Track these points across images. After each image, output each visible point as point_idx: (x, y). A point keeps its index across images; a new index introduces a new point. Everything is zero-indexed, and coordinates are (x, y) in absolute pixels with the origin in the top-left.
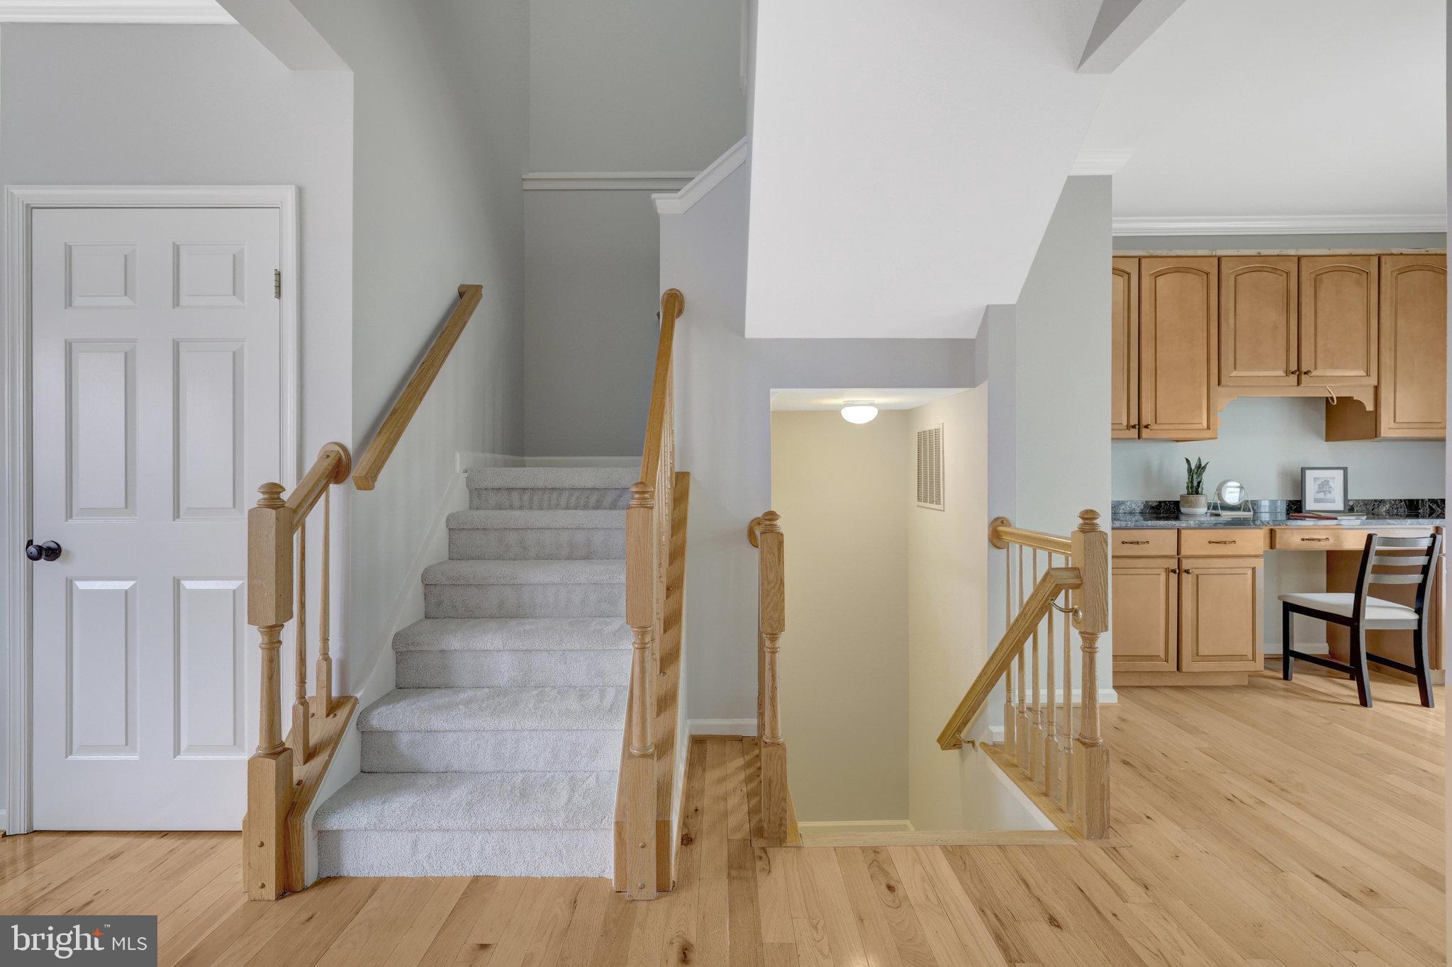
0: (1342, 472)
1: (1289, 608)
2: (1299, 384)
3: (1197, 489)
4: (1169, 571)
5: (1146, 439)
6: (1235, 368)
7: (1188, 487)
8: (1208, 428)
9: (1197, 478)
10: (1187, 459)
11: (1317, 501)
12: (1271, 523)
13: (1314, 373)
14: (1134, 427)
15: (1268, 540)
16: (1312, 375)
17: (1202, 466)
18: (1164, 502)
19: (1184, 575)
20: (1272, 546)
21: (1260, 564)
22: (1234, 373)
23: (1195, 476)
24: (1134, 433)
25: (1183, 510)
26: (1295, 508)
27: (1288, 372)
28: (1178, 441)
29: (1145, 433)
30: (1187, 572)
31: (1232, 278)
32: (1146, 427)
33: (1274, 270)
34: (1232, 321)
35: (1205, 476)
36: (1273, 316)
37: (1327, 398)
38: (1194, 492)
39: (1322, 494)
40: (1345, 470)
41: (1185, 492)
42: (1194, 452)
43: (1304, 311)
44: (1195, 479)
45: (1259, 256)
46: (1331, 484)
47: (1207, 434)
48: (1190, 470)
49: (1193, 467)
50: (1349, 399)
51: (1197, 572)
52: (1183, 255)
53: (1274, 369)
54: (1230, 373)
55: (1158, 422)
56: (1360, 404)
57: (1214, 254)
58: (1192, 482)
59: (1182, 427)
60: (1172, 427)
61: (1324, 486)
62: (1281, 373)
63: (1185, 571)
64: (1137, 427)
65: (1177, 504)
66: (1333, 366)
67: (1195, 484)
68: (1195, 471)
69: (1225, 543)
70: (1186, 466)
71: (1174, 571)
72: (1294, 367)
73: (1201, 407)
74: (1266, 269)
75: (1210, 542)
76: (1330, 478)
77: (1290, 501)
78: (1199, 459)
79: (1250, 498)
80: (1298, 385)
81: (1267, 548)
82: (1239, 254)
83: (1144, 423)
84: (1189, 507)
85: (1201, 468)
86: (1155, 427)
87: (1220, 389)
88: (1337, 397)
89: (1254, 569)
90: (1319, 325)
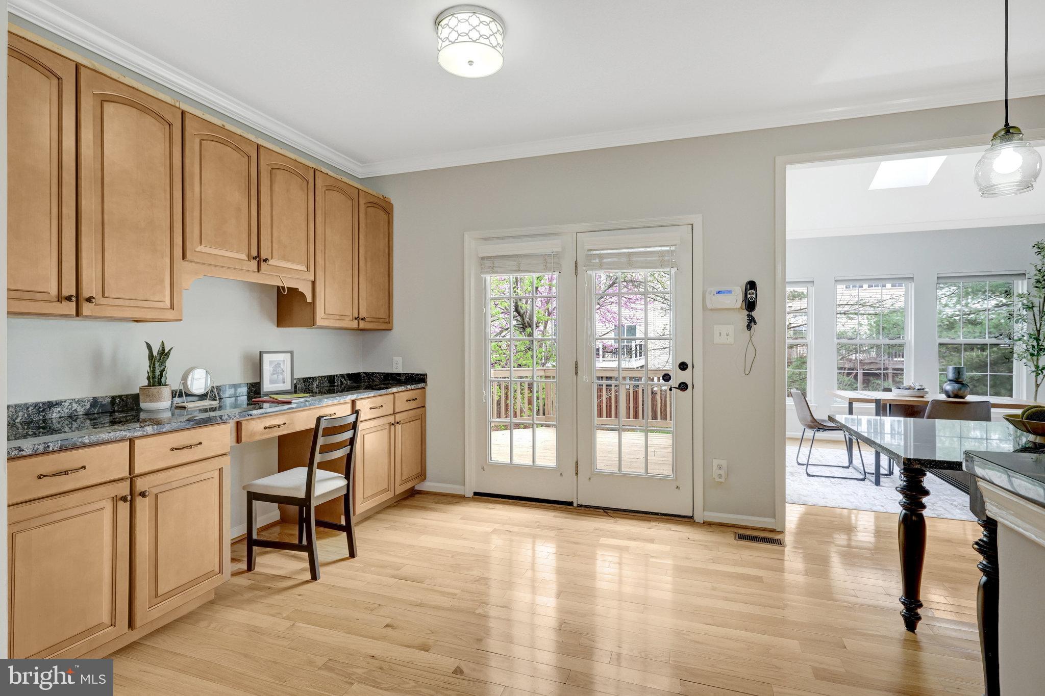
0: (289, 355)
1: (253, 496)
2: (259, 270)
3: (160, 380)
4: (118, 499)
5: (87, 317)
6: (201, 243)
7: (148, 378)
8: (172, 307)
9: (160, 366)
10: (147, 343)
11: (272, 382)
12: (237, 416)
13: (271, 262)
14: (69, 298)
15: (234, 434)
16: (269, 263)
17: (166, 351)
18: (120, 397)
19: (139, 500)
20: (238, 440)
21: (226, 462)
22: (199, 248)
23: (157, 365)
24: (71, 307)
25: (143, 405)
26: (255, 391)
27: (250, 258)
28: (137, 321)
29: (86, 309)
30: (143, 494)
31: (197, 141)
32: (89, 300)
33: (237, 149)
34: (197, 189)
35: (169, 363)
36: (236, 197)
37: (278, 287)
38: (156, 383)
39: (276, 376)
40: (292, 353)
41: (146, 383)
42: (156, 335)
43: (262, 200)
44: (157, 368)
45: (223, 128)
46: (282, 367)
47: (170, 314)
48: (151, 357)
49: (155, 353)
50: (296, 290)
51: (155, 491)
52: (140, 89)
53: (238, 251)
54: (197, 248)
55: (106, 295)
56: (302, 295)
57: (177, 105)
58: (153, 371)
59: (140, 304)
60: (126, 303)
61: (277, 368)
62: (244, 257)
63: (140, 494)
64: (74, 299)
65: (136, 397)
66: (284, 258)
67: (157, 373)
68: (158, 358)
69: (190, 447)
70: (147, 352)
71: (124, 499)
72: (255, 254)
73: (162, 281)
74: (231, 146)
75: (172, 449)
77: (250, 384)
78: (163, 342)
79: (215, 385)
80: (258, 272)
81: (234, 444)
82: (203, 117)
83: (85, 293)
84: (150, 401)
85: (164, 354)
86: (104, 301)
87: (185, 263)
88: (287, 287)
89: (221, 470)
90: (275, 218)
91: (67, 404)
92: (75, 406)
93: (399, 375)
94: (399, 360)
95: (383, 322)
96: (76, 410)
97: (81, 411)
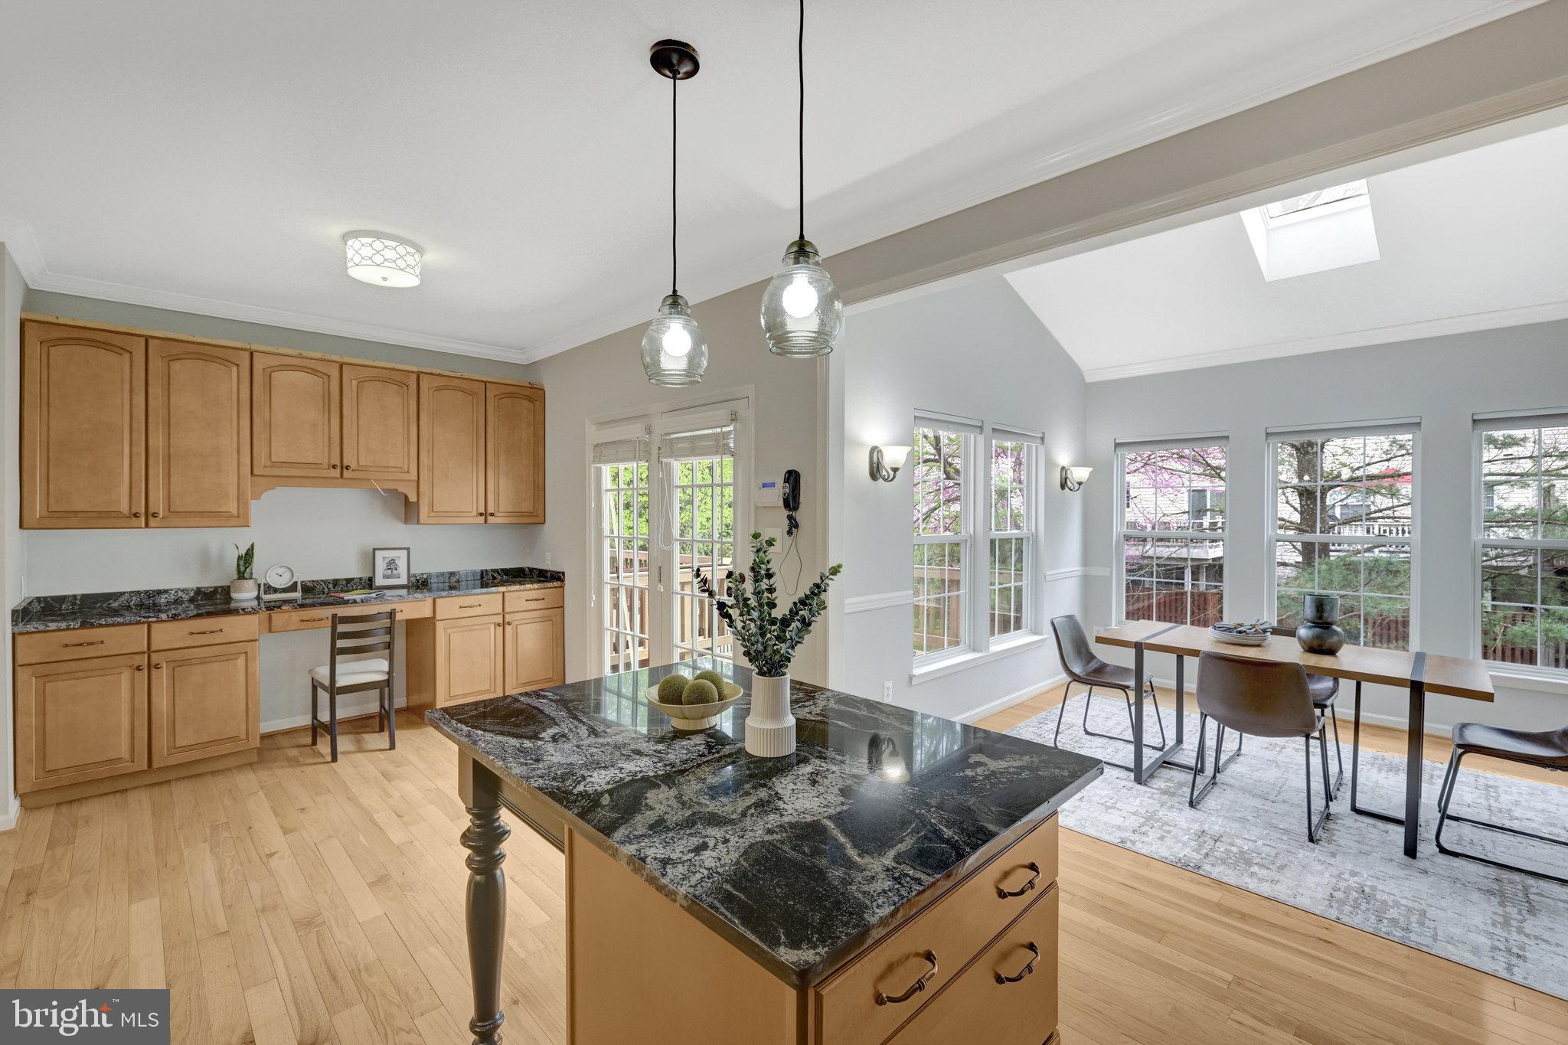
0: (406, 551)
3: (246, 574)
7: (237, 572)
11: (385, 577)
17: (252, 552)
25: (233, 595)
31: (269, 371)
33: (314, 372)
36: (313, 415)
38: (242, 577)
39: (390, 571)
41: (234, 577)
43: (346, 412)
46: (397, 562)
48: (239, 556)
58: (241, 567)
61: (391, 564)
70: (236, 552)
72: (337, 462)
76: (397, 557)
82: (275, 350)
85: (250, 554)
91: (173, 592)
92: (180, 594)
93: (546, 571)
94: (548, 555)
95: (529, 516)
96: (181, 597)
97: (186, 597)
